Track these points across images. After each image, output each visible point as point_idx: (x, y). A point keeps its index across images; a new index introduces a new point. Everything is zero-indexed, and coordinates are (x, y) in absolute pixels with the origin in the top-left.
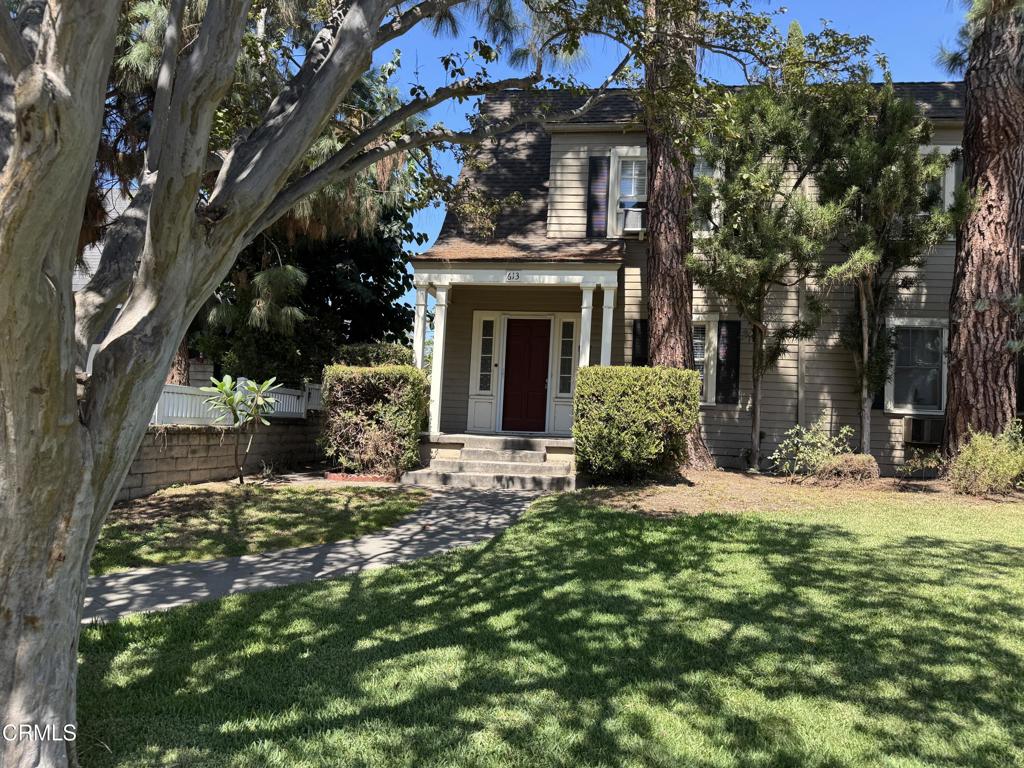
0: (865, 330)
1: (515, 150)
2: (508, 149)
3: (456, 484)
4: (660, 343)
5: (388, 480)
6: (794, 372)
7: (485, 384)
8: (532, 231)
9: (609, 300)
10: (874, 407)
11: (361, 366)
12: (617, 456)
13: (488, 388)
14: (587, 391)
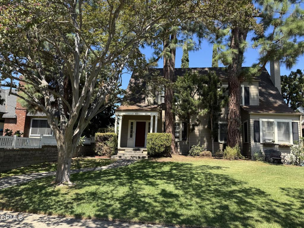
0: (212, 124)
1: (139, 83)
2: (138, 83)
3: (122, 158)
4: (167, 128)
5: (108, 157)
6: (198, 133)
7: (131, 136)
8: (142, 102)
9: (156, 118)
10: (214, 141)
11: (103, 133)
12: (155, 151)
13: (132, 137)
14: (149, 138)
